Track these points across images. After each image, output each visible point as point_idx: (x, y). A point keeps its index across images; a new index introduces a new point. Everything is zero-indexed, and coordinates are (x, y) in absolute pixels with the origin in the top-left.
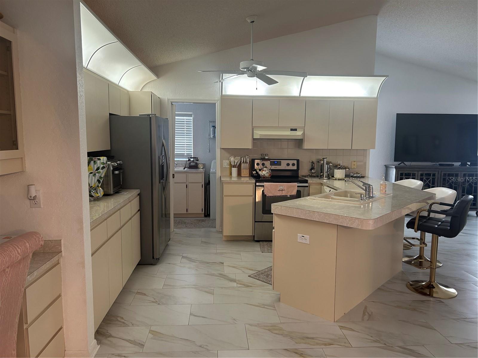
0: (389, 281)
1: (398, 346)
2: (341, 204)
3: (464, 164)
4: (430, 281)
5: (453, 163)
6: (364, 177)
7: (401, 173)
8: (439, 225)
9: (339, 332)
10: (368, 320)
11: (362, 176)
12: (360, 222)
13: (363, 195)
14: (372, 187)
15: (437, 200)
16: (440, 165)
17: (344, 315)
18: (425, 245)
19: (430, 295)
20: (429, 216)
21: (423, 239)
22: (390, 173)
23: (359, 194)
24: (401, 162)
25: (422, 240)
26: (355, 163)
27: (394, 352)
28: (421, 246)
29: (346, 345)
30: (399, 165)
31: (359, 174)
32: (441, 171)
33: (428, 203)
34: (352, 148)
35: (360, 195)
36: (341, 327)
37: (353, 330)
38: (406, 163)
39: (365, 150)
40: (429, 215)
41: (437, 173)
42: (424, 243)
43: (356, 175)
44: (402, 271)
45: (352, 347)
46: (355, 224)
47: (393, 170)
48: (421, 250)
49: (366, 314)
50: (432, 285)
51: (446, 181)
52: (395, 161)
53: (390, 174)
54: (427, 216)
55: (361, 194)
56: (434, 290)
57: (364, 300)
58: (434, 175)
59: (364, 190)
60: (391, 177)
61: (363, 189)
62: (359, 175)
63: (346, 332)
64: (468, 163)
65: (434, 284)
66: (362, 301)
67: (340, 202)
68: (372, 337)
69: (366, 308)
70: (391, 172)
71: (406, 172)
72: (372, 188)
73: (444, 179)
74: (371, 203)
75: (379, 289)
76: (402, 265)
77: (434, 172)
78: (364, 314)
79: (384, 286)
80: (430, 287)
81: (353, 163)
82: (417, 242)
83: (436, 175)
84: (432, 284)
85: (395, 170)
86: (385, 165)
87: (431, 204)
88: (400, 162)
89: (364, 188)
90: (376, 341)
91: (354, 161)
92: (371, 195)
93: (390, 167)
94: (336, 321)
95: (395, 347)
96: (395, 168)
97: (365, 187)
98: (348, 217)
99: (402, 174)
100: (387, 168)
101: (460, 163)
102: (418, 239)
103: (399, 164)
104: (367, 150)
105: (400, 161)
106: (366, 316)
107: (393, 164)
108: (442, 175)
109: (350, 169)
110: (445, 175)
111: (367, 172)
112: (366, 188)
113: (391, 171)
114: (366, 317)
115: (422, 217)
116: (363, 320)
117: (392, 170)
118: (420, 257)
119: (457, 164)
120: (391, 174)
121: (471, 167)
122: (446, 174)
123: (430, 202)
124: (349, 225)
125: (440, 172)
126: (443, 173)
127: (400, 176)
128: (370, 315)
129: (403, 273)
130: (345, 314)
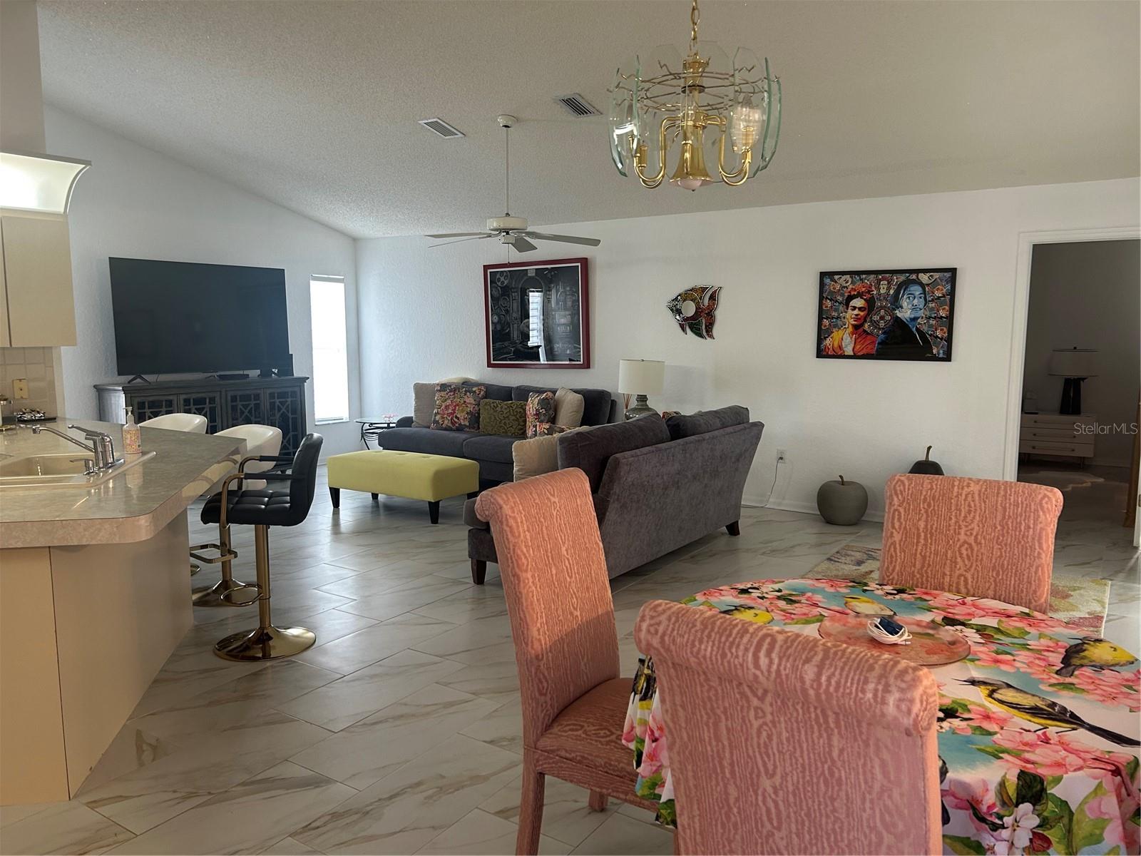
0: (173, 655)
1: (239, 785)
2: (37, 492)
3: (266, 374)
4: (262, 628)
5: (246, 372)
6: (55, 419)
7: (139, 403)
8: (266, 505)
9: (92, 817)
10: (154, 760)
11: (47, 416)
12: (117, 527)
13: (92, 460)
14: (108, 439)
15: (251, 451)
16: (221, 377)
17: (89, 772)
18: (233, 555)
19: (266, 656)
20: (241, 489)
21: (227, 543)
22: (111, 403)
23: (81, 460)
24: (133, 376)
25: (225, 547)
26: (23, 384)
27: (234, 799)
28: (225, 559)
29: (121, 837)
30: (129, 382)
31: (38, 412)
32: (226, 391)
33: (235, 462)
34: (13, 346)
35: (83, 462)
36: (94, 805)
37: (127, 798)
38: (148, 377)
39: (47, 350)
40: (240, 486)
41: (217, 395)
42: (230, 552)
43: (29, 417)
44: (196, 626)
45: (137, 836)
46: (101, 534)
47: (119, 396)
48: (226, 567)
49: (145, 747)
50: (267, 634)
51: (239, 411)
52: (119, 374)
53: (111, 406)
54: (236, 489)
55: (87, 461)
56: (271, 643)
57: (127, 720)
58: (212, 400)
59: (92, 451)
60: (114, 413)
61: (86, 447)
62: (39, 415)
63: (106, 810)
64: (273, 370)
65: (269, 631)
66: (123, 723)
67: (35, 488)
68: (175, 792)
69: (139, 733)
70: (113, 402)
71: (151, 399)
72: (110, 441)
73: (234, 408)
74: (111, 481)
75: (155, 681)
76: (194, 611)
77: (211, 395)
78: (140, 750)
79: (165, 671)
80: (264, 638)
81: (17, 385)
82: (215, 554)
83: (217, 399)
84: (265, 632)
85: (124, 395)
86: (94, 386)
87: (241, 463)
88: (131, 377)
89: (90, 444)
90: (185, 798)
91: (20, 380)
92: (110, 460)
93: (110, 390)
94: (75, 796)
95: (234, 789)
96: (123, 390)
97: (92, 442)
98: (79, 522)
99: (141, 405)
100: (101, 392)
101: (258, 372)
102: (215, 546)
103: (130, 379)
104: (51, 348)
105: (133, 374)
106: (146, 753)
107: (115, 382)
108: (229, 398)
109: (10, 403)
110: (234, 399)
111: (59, 406)
112: (95, 443)
113: (113, 399)
114: (147, 755)
115: (231, 493)
116: (141, 764)
117: (115, 396)
118: (226, 584)
119: (254, 373)
120: (113, 406)
121: (282, 378)
122: (236, 397)
123: (238, 458)
124: (85, 540)
125: (223, 393)
126: (230, 394)
127: (139, 409)
128: (154, 748)
129: (197, 628)
130: (91, 769)
